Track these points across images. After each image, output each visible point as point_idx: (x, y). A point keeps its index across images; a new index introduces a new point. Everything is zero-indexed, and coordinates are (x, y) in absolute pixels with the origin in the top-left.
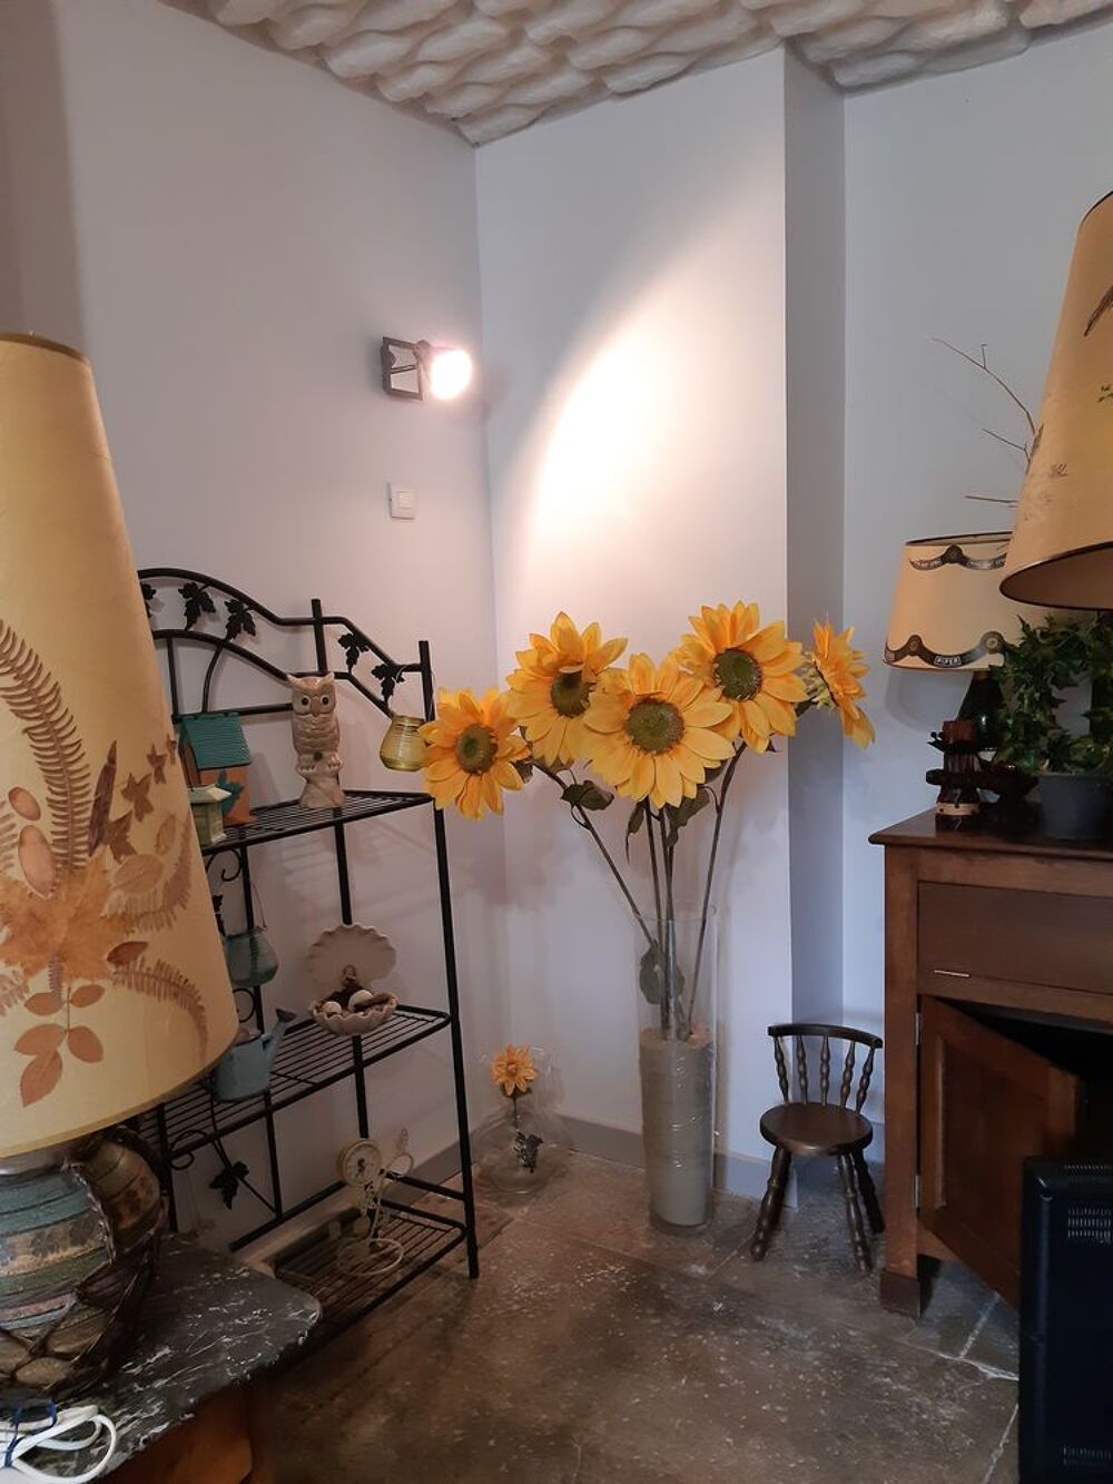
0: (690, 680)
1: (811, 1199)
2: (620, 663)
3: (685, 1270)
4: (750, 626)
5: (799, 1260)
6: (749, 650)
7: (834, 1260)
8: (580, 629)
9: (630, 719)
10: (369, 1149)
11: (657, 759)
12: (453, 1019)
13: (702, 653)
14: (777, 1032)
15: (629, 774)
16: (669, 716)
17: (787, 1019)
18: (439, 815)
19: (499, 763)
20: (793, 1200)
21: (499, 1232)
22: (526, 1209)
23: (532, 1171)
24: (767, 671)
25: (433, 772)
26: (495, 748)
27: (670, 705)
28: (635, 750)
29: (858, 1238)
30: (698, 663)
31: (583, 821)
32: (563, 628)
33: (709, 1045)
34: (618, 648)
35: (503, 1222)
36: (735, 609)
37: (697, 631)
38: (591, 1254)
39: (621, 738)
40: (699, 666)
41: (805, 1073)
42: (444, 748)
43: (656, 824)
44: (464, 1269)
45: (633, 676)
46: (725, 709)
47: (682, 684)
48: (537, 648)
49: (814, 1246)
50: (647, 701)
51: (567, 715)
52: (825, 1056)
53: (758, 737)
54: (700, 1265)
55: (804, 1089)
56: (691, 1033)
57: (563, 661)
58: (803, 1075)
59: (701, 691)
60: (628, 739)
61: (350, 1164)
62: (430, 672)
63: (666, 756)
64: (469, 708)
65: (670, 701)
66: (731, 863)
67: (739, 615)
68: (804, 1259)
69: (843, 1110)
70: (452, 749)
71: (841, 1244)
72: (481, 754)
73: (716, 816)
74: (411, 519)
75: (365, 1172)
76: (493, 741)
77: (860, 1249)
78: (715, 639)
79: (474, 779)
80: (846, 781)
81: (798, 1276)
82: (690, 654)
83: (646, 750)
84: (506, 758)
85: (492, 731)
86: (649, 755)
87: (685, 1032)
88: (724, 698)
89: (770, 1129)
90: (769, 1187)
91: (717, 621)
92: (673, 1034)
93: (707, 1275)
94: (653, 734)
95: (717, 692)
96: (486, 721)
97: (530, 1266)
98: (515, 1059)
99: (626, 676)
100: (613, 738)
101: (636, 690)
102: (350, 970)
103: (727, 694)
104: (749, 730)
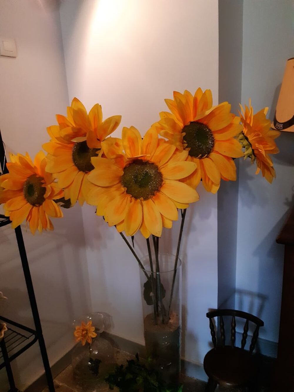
0: (167, 145)
2: (117, 134)
4: (206, 106)
6: (205, 123)
8: (88, 108)
9: (123, 175)
11: (144, 203)
13: (174, 126)
14: (211, 314)
15: (123, 216)
16: (152, 172)
18: (18, 231)
19: (47, 200)
24: (217, 137)
25: (9, 205)
26: (44, 190)
27: (153, 164)
28: (129, 197)
30: (170, 132)
32: (76, 109)
34: (115, 122)
36: (196, 93)
37: (170, 108)
39: (118, 189)
40: (172, 135)
42: (14, 191)
45: (126, 143)
46: (191, 166)
47: (161, 148)
48: (59, 124)
50: (136, 162)
51: (83, 171)
53: (213, 183)
57: (77, 133)
59: (174, 153)
60: (123, 189)
63: (150, 200)
64: (27, 166)
65: (153, 160)
67: (199, 98)
70: (21, 190)
72: (36, 195)
74: (15, 57)
76: (43, 186)
78: (183, 116)
79: (35, 209)
82: (165, 126)
83: (136, 198)
84: (50, 197)
85: (43, 179)
86: (139, 200)
88: (190, 157)
91: (184, 101)
94: (141, 186)
95: (185, 153)
96: (39, 172)
98: (86, 328)
99: (121, 143)
100: (113, 189)
101: (127, 153)
103: (193, 154)
104: (207, 179)
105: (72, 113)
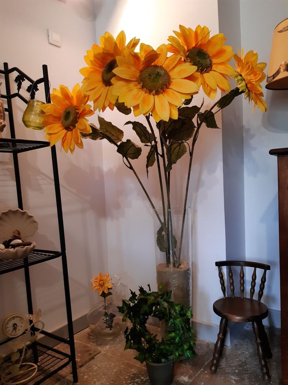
1: (236, 342)
3: (178, 379)
5: (234, 374)
7: (250, 373)
8: (115, 36)
10: (19, 318)
11: (156, 96)
12: (63, 254)
14: (219, 264)
15: (139, 101)
16: (162, 72)
17: (224, 259)
18: (54, 149)
20: (228, 343)
21: (93, 358)
22: (108, 347)
23: (111, 330)
24: (214, 60)
25: (50, 129)
27: (163, 68)
28: (143, 91)
29: (263, 363)
31: (129, 166)
33: (188, 269)
34: (135, 42)
35: (96, 353)
36: (197, 29)
37: (177, 36)
38: (133, 370)
39: (136, 85)
41: (233, 283)
42: (54, 117)
43: (161, 159)
44: (70, 377)
45: (143, 54)
49: (240, 366)
52: (242, 276)
54: (185, 376)
55: (233, 291)
56: (180, 265)
58: (232, 284)
59: (180, 62)
60: (139, 85)
61: (8, 326)
62: (48, 81)
63: (160, 95)
64: (66, 96)
66: (197, 190)
67: (199, 32)
68: (235, 373)
69: (251, 300)
70: (60, 118)
71: (254, 365)
72: (71, 118)
73: (190, 157)
74: (60, 47)
75: (17, 330)
76: (77, 111)
77: (265, 369)
79: (69, 132)
80: (246, 160)
81: (234, 382)
83: (150, 91)
85: (77, 107)
86: (151, 93)
87: (177, 264)
89: (218, 308)
90: (219, 337)
92: (171, 265)
93: (188, 382)
94: (153, 82)
96: (75, 102)
97: (103, 376)
98: (103, 279)
99: (139, 55)
100: (132, 85)
102: (16, 232)
104: (206, 85)
105: (104, 41)
